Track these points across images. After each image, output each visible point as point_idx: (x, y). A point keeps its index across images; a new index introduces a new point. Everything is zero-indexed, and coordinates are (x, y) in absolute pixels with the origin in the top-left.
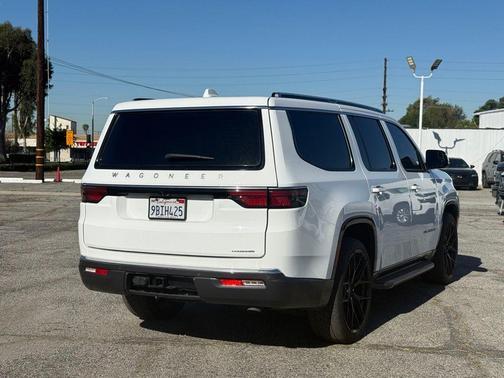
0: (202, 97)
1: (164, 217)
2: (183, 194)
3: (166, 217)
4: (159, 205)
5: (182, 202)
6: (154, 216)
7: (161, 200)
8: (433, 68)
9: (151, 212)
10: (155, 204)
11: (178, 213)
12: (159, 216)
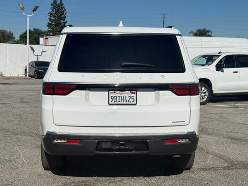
0: (118, 26)
1: (121, 103)
2: (134, 88)
3: (122, 103)
4: (117, 95)
5: (134, 93)
6: (113, 103)
7: (118, 92)
8: (34, 10)
9: (111, 100)
10: (114, 95)
11: (131, 100)
12: (117, 103)
